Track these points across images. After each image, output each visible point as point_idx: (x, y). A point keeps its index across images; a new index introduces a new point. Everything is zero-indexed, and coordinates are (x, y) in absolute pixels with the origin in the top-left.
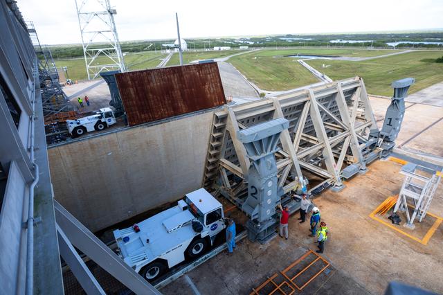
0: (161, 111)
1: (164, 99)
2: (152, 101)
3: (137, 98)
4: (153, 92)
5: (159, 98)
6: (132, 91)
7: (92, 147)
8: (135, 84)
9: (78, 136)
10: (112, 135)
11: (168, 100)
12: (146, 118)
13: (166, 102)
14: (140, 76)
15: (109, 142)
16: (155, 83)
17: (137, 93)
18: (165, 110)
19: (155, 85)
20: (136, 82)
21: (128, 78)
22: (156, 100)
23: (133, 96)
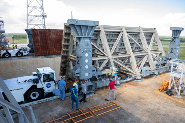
0: (53, 50)
1: (56, 45)
2: (50, 45)
3: (42, 42)
4: (51, 40)
5: (53, 43)
6: (39, 38)
7: (12, 64)
8: (42, 35)
9: (5, 57)
10: (24, 59)
11: (58, 46)
12: (44, 53)
13: (57, 46)
14: (45, 31)
15: (22, 63)
16: (53, 36)
17: (42, 40)
18: (56, 50)
19: (52, 37)
20: (42, 34)
21: (38, 32)
22: (51, 44)
23: (40, 41)
